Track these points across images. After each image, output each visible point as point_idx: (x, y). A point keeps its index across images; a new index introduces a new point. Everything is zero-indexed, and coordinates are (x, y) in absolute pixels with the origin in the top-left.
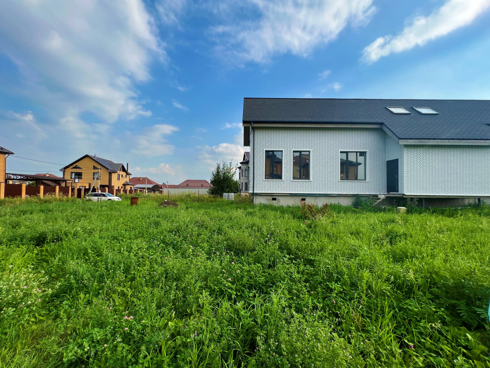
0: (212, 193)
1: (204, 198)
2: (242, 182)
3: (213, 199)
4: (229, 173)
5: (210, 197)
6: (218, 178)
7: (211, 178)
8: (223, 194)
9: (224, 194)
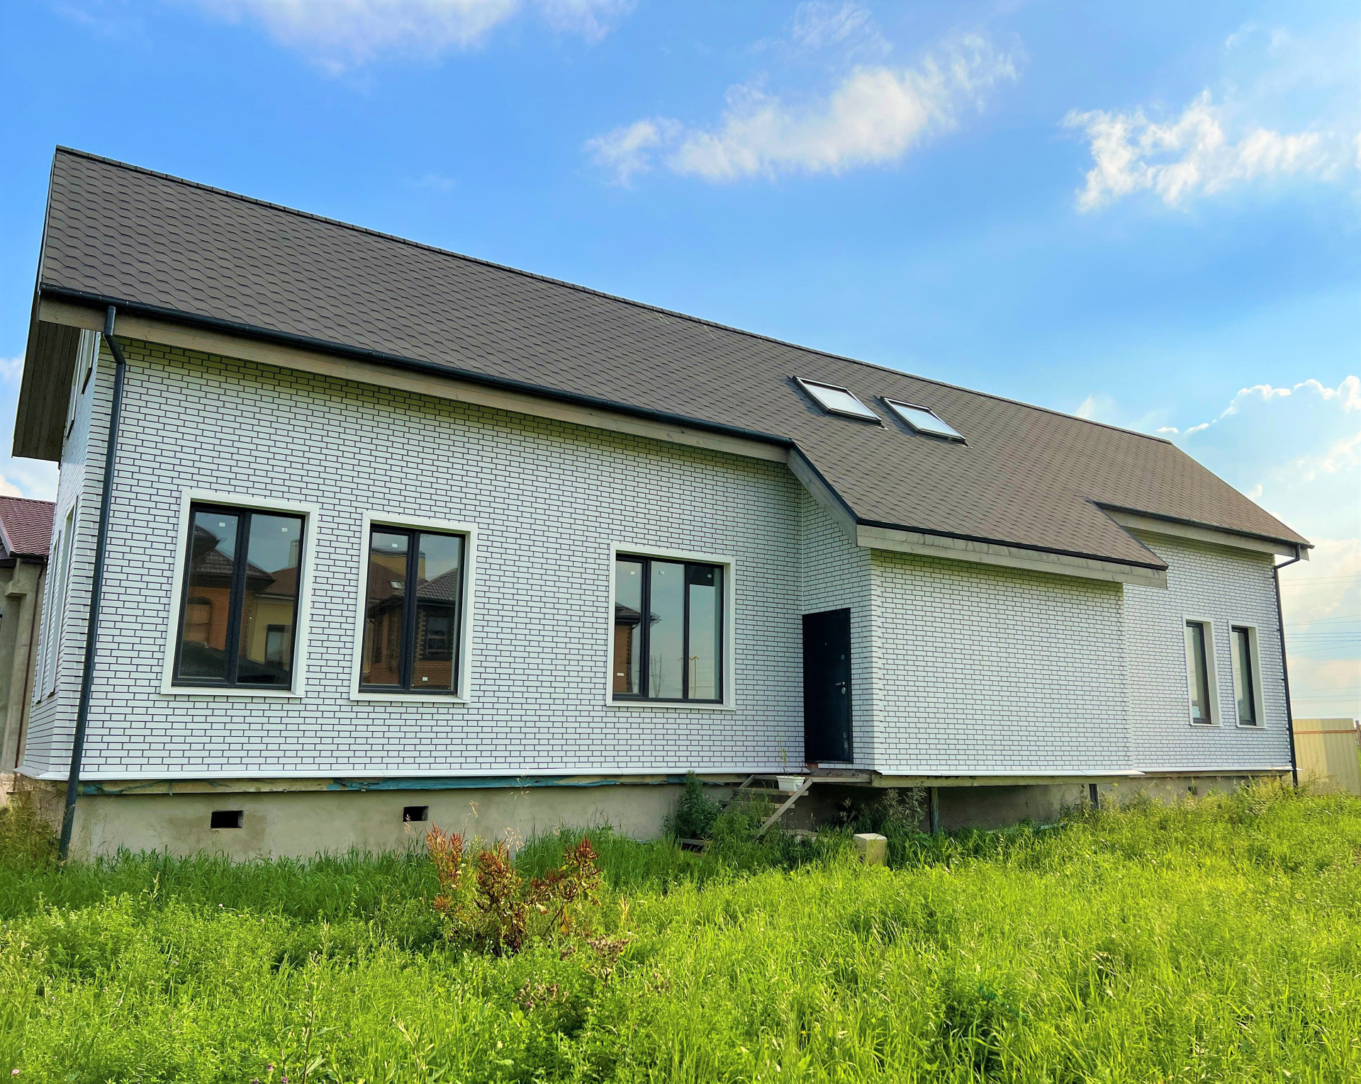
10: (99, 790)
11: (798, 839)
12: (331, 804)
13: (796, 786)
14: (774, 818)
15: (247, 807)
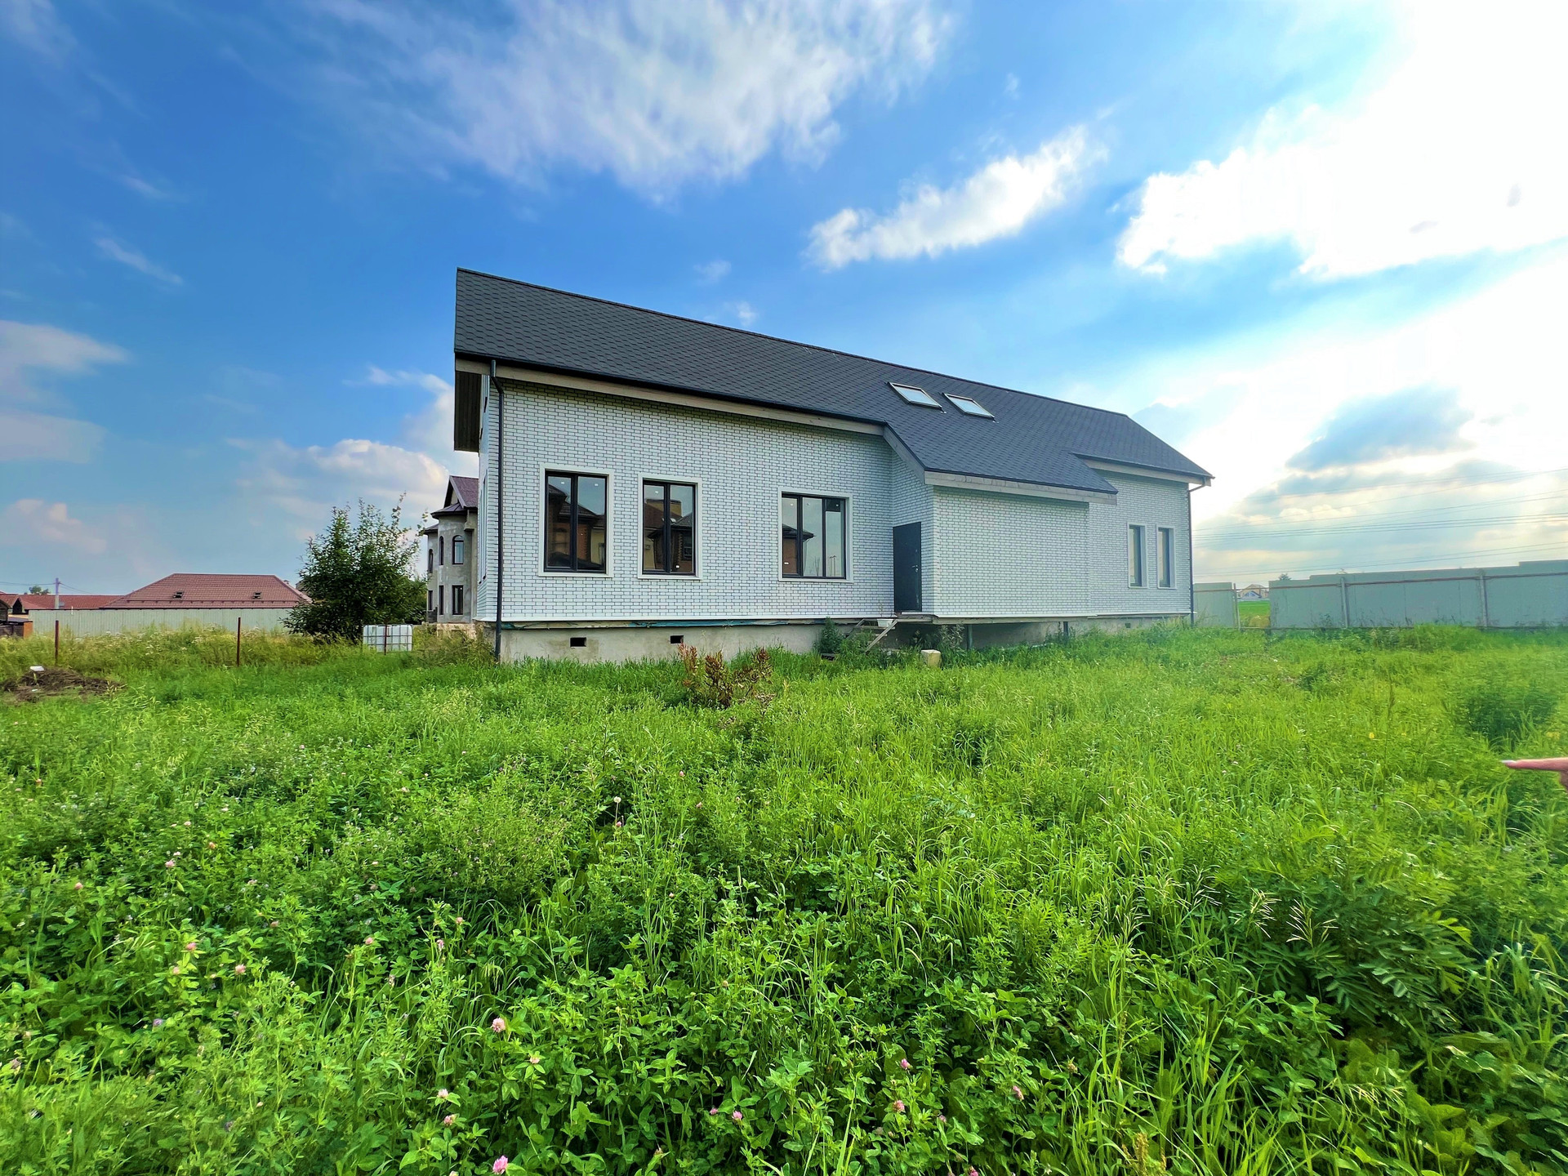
0: (311, 628)
1: (267, 648)
2: (440, 582)
3: (316, 652)
4: (388, 547)
5: (299, 644)
6: (339, 567)
7: (301, 567)
8: (360, 631)
9: (368, 629)
10: (512, 627)
11: (889, 653)
12: (631, 634)
13: (888, 624)
14: (874, 642)
15: (588, 636)
